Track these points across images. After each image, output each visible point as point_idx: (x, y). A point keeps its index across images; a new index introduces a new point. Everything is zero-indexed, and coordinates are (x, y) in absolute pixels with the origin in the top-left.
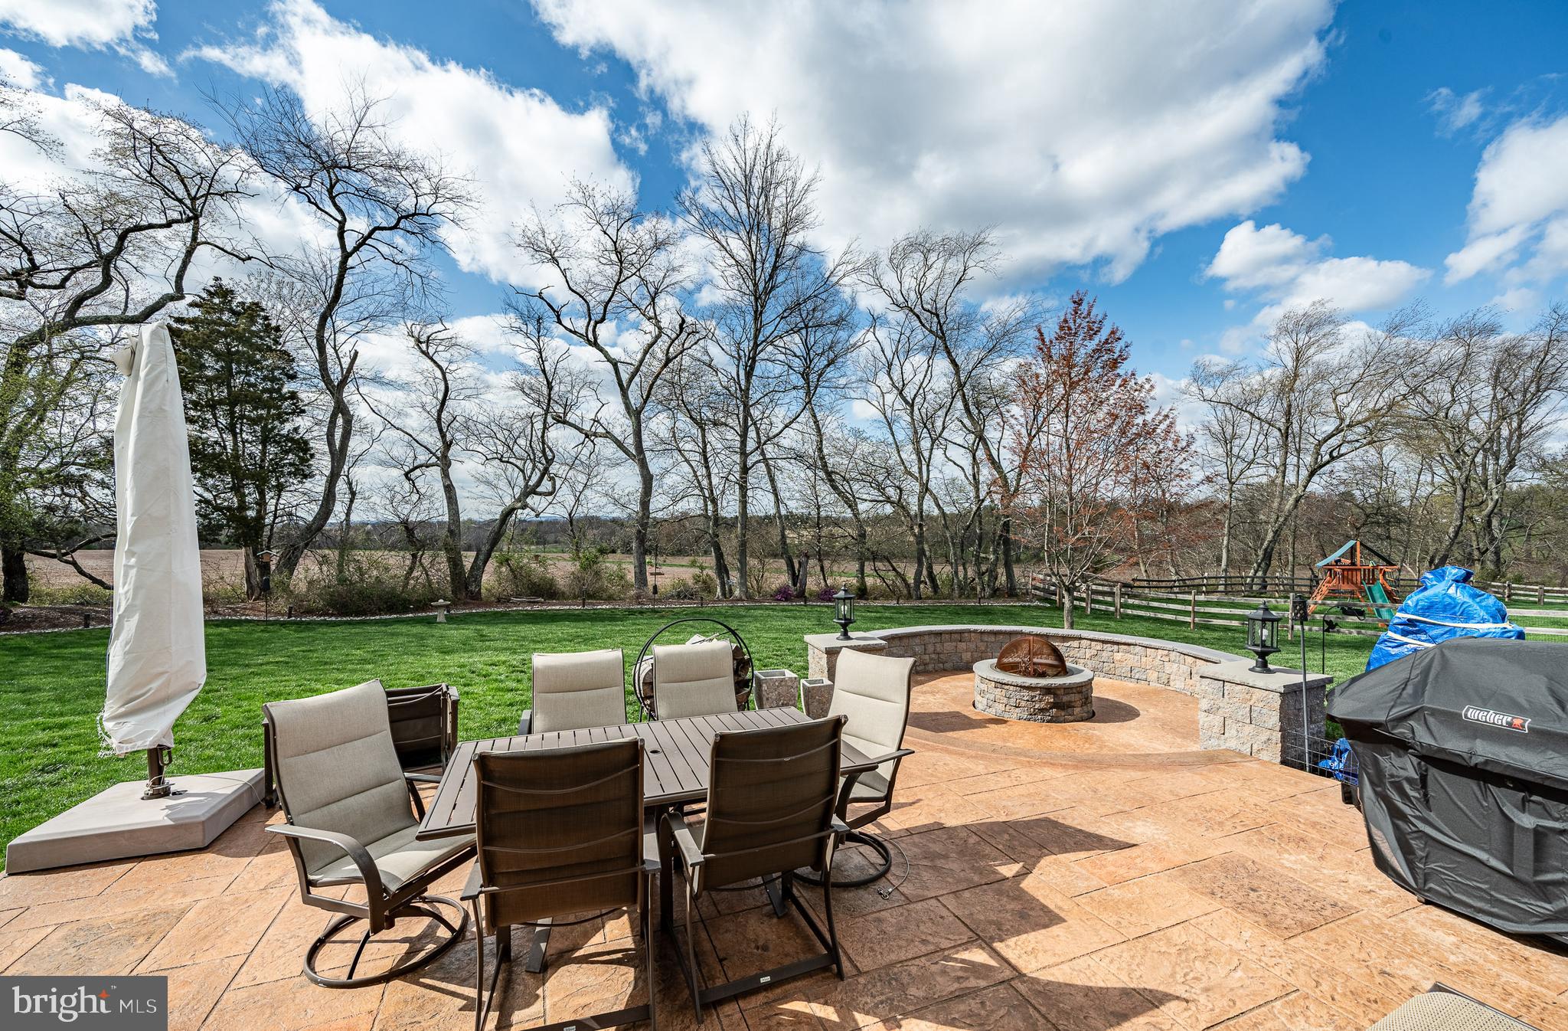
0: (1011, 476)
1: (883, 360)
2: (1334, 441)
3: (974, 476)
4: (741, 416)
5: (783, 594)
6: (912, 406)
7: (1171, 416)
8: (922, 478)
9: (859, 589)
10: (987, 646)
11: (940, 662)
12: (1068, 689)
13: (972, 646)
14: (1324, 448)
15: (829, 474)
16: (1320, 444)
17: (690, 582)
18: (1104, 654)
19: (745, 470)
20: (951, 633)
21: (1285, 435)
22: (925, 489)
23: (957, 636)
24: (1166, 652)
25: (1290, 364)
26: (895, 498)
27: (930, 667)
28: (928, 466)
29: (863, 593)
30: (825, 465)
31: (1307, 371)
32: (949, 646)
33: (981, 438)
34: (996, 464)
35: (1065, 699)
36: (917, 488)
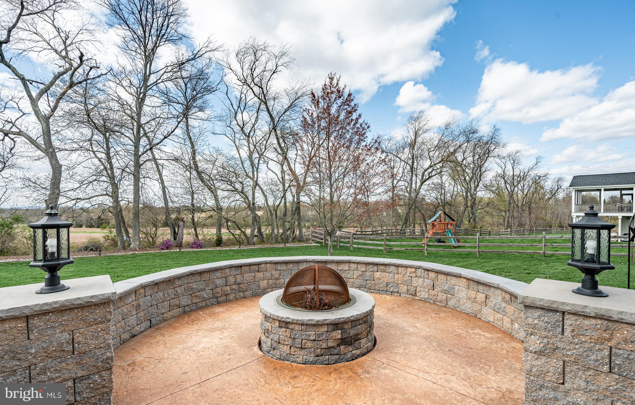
0: (301, 178)
1: (233, 110)
2: (430, 170)
3: (282, 178)
4: (135, 130)
5: (167, 246)
6: (248, 137)
7: (378, 141)
8: (254, 177)
9: (217, 240)
10: (280, 274)
11: (240, 291)
12: (354, 321)
13: (268, 274)
14: (426, 173)
15: (199, 173)
16: (425, 171)
17: (102, 240)
18: (368, 274)
19: (138, 165)
20: (250, 265)
21: (412, 168)
22: (256, 184)
23: (255, 268)
24: (413, 270)
25: (413, 137)
26: (240, 189)
27: (231, 297)
28: (257, 170)
29: (219, 242)
30: (197, 167)
31: (419, 140)
32: (248, 276)
33: (285, 158)
34: (293, 173)
35: (352, 332)
36: (251, 183)
